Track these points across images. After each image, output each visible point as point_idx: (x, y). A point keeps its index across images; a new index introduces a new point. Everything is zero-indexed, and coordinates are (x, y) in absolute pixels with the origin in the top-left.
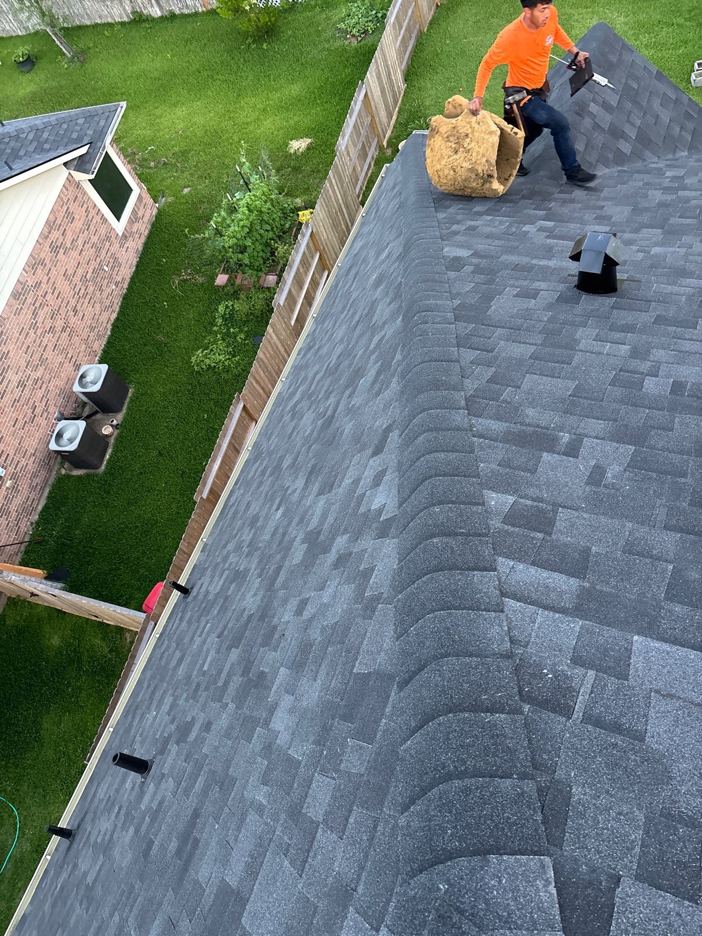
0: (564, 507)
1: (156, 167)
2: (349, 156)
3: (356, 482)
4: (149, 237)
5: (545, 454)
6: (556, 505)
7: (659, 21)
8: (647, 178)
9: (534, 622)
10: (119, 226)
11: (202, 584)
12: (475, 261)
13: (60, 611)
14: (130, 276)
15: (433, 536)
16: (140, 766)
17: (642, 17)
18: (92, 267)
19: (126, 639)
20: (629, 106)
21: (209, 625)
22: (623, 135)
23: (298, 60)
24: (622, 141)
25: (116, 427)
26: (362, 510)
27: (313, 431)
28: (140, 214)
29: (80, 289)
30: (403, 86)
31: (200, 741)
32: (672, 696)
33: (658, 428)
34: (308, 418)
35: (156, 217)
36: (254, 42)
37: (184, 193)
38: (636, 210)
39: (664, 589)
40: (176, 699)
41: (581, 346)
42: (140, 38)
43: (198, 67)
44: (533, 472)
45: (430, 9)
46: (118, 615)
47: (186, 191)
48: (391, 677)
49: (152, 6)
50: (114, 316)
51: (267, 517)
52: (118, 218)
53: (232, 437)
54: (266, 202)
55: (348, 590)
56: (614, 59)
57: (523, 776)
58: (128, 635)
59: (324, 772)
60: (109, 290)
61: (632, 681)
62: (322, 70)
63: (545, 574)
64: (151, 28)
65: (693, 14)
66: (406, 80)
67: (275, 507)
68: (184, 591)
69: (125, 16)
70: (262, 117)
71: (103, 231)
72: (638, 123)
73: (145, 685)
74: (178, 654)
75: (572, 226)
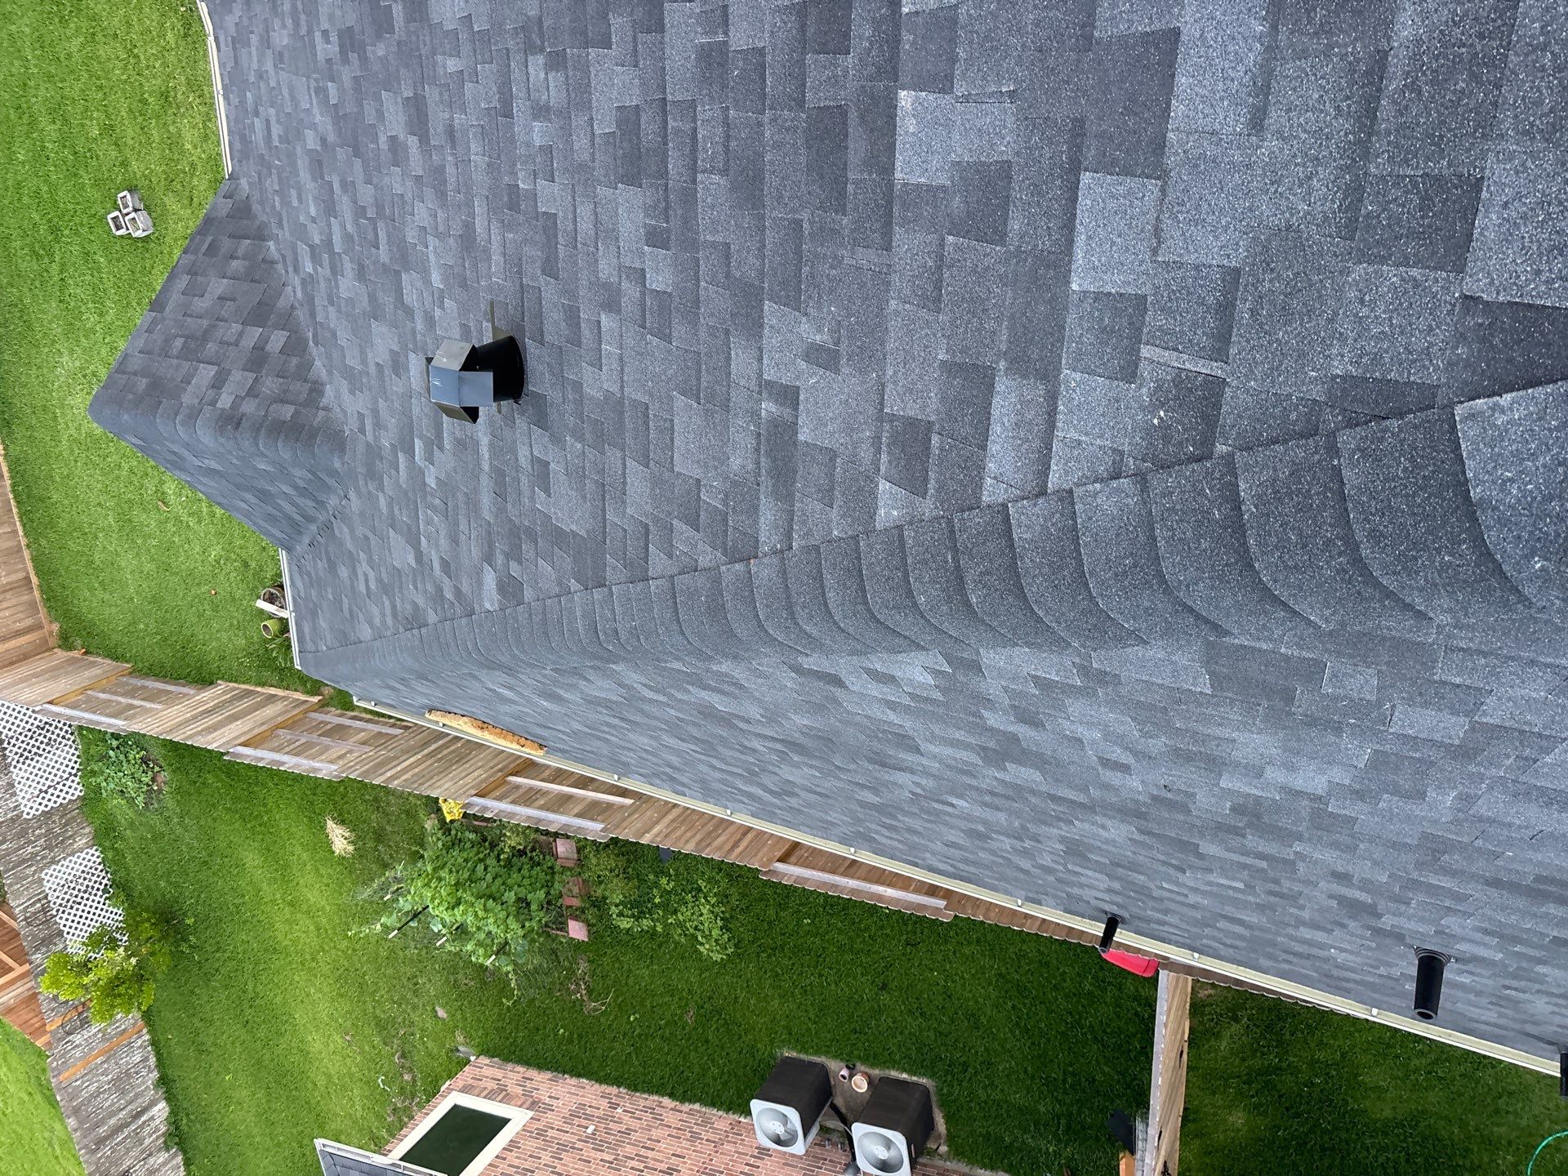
0: (882, 404)
1: (411, 1070)
2: (345, 754)
3: (892, 706)
4: (527, 1063)
5: (801, 437)
6: (881, 417)
7: (61, 301)
8: (320, 301)
9: (1079, 443)
10: (518, 1118)
11: (1096, 898)
12: (500, 559)
13: (1185, 1119)
14: (597, 1086)
15: (967, 603)
16: (1430, 969)
17: (57, 329)
18: (593, 1154)
19: (1210, 995)
20: (211, 347)
21: (1165, 885)
22: (260, 347)
23: (206, 863)
24: (268, 348)
25: (852, 1069)
26: (937, 695)
27: (812, 767)
28: (491, 1085)
29: (632, 1168)
30: (222, 685)
31: (1366, 885)
32: (1157, 232)
33: (728, 266)
34: (786, 772)
35: (493, 1057)
36: (186, 940)
37: (445, 1016)
38: (376, 313)
39: (988, 248)
40: (1300, 922)
41: (615, 389)
42: (206, 1130)
43: (238, 1026)
44: (833, 455)
45: (93, 664)
46: (1172, 1018)
47: (441, 1013)
48: (1209, 645)
49: (152, 1118)
50: (666, 1101)
51: (968, 818)
52: (502, 1122)
53: (833, 872)
54: (440, 879)
55: (1075, 707)
56: (142, 383)
57: (1333, 450)
58: (1202, 994)
59: (1386, 721)
60: (626, 1118)
61: (1147, 290)
62: (214, 820)
63: (995, 428)
64: (187, 1115)
65: (41, 252)
66: (211, 683)
67: (949, 809)
68: (1112, 924)
69: (174, 1162)
70: (305, 907)
71: (531, 1145)
72: (236, 327)
73: (1286, 966)
74: (1221, 924)
75: (416, 411)
